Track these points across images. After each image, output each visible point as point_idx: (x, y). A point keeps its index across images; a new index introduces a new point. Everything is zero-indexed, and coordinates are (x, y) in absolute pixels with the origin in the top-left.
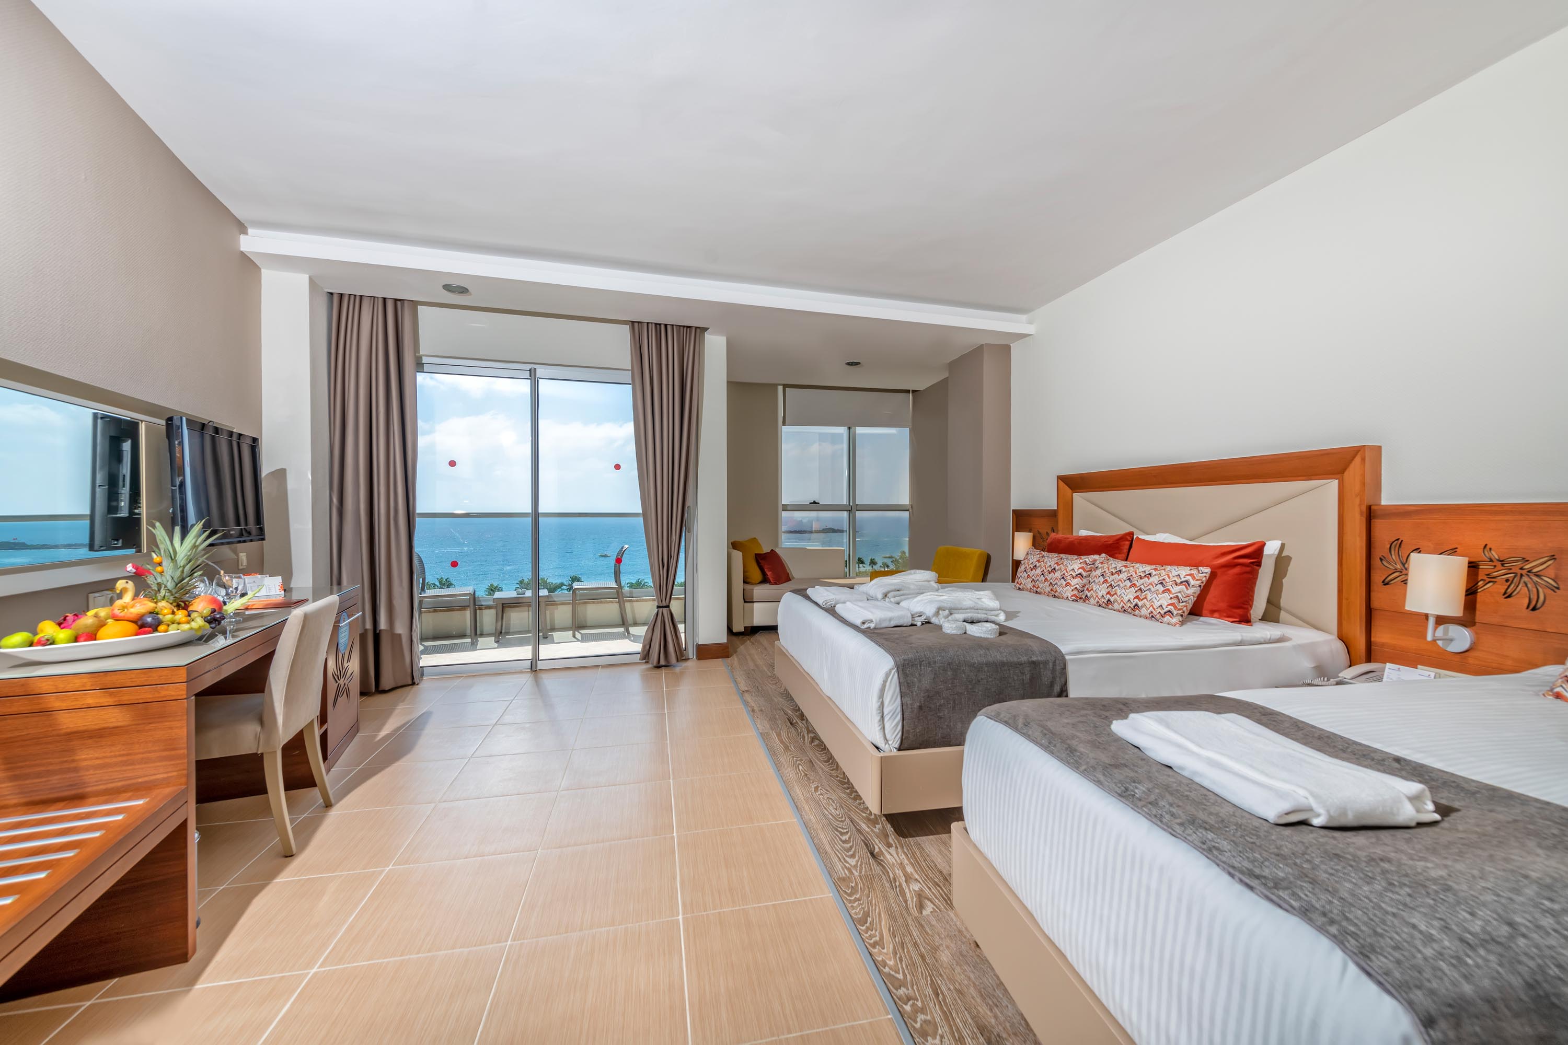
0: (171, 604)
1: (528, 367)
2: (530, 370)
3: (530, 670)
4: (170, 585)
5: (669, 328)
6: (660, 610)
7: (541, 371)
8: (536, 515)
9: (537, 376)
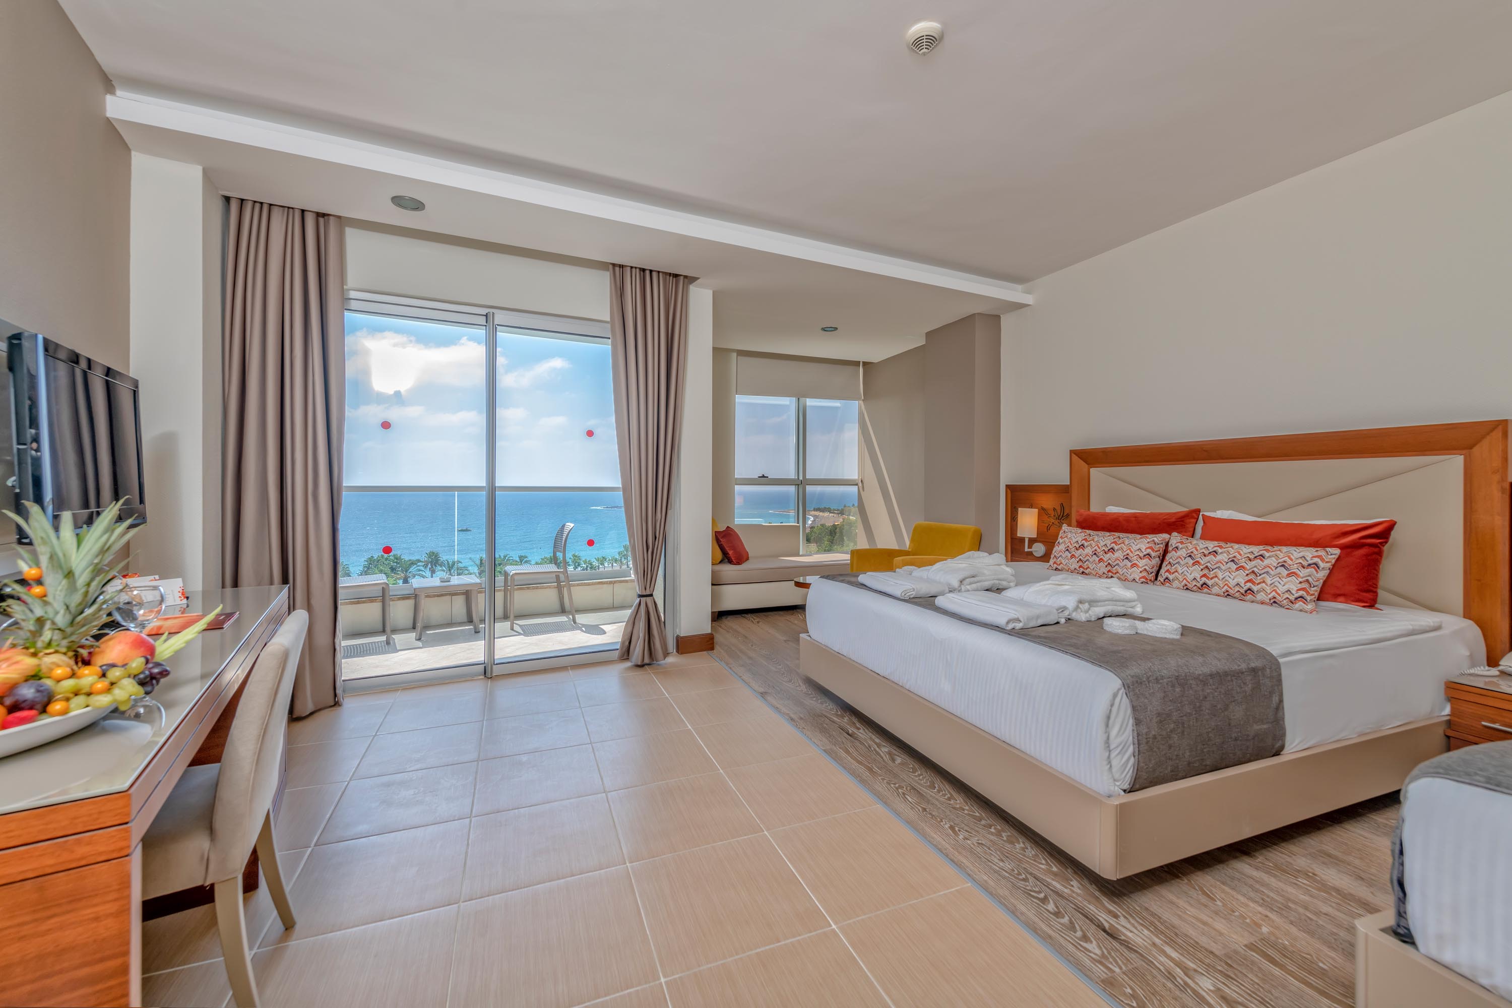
0: (65, 654)
1: (484, 311)
2: (486, 316)
3: (483, 677)
4: (61, 620)
5: (655, 274)
6: (643, 599)
7: (500, 317)
8: (492, 489)
9: (496, 323)
